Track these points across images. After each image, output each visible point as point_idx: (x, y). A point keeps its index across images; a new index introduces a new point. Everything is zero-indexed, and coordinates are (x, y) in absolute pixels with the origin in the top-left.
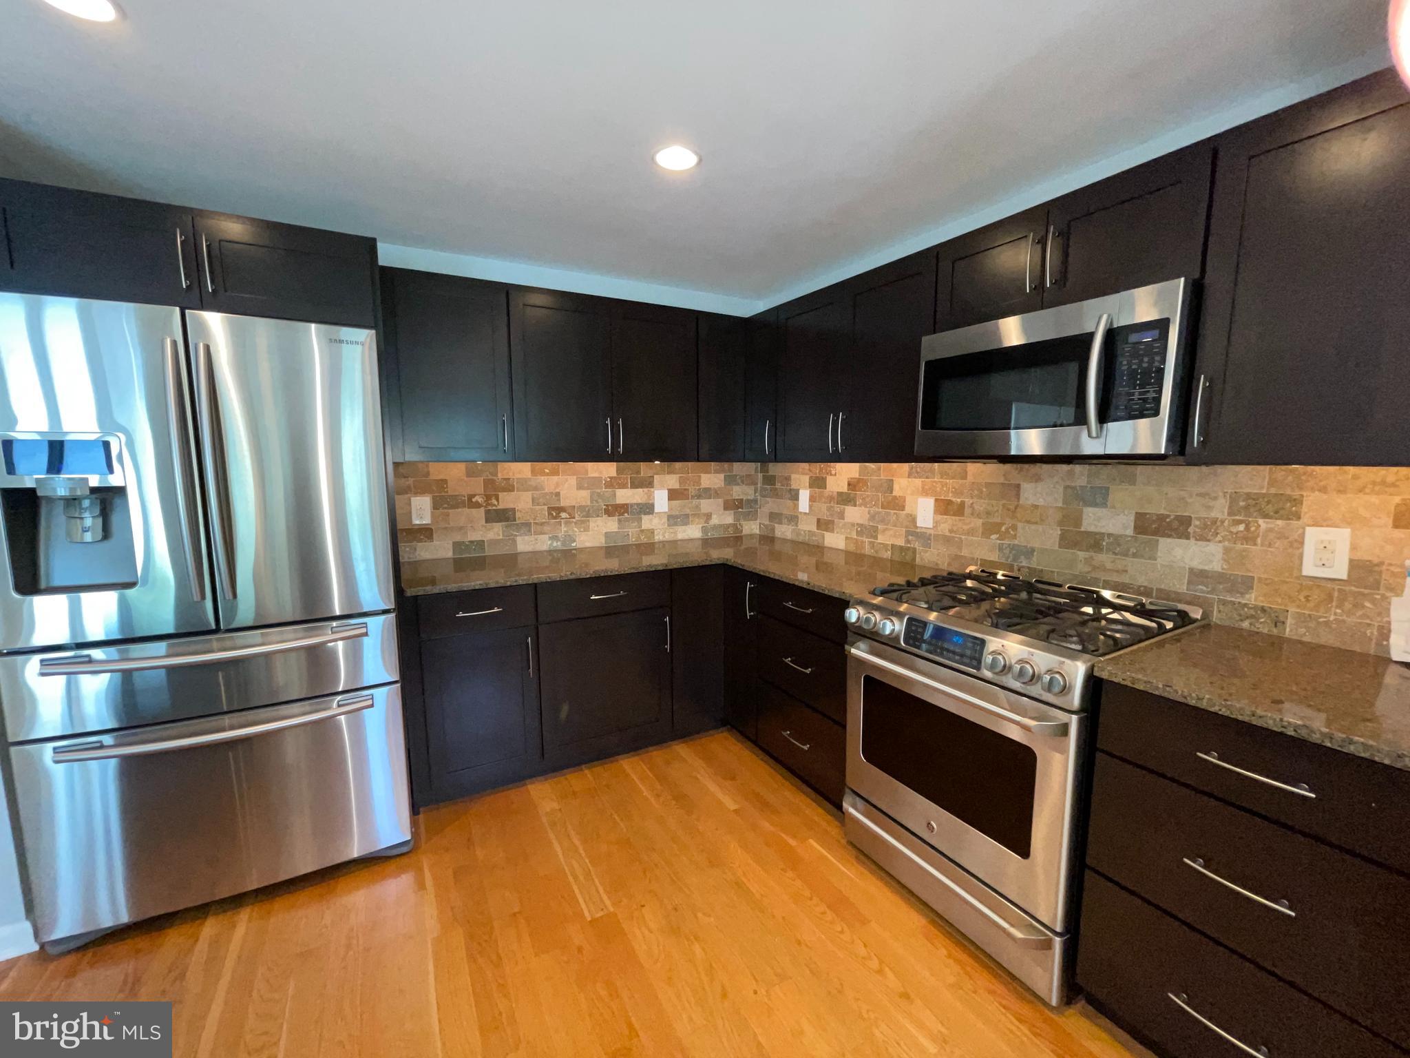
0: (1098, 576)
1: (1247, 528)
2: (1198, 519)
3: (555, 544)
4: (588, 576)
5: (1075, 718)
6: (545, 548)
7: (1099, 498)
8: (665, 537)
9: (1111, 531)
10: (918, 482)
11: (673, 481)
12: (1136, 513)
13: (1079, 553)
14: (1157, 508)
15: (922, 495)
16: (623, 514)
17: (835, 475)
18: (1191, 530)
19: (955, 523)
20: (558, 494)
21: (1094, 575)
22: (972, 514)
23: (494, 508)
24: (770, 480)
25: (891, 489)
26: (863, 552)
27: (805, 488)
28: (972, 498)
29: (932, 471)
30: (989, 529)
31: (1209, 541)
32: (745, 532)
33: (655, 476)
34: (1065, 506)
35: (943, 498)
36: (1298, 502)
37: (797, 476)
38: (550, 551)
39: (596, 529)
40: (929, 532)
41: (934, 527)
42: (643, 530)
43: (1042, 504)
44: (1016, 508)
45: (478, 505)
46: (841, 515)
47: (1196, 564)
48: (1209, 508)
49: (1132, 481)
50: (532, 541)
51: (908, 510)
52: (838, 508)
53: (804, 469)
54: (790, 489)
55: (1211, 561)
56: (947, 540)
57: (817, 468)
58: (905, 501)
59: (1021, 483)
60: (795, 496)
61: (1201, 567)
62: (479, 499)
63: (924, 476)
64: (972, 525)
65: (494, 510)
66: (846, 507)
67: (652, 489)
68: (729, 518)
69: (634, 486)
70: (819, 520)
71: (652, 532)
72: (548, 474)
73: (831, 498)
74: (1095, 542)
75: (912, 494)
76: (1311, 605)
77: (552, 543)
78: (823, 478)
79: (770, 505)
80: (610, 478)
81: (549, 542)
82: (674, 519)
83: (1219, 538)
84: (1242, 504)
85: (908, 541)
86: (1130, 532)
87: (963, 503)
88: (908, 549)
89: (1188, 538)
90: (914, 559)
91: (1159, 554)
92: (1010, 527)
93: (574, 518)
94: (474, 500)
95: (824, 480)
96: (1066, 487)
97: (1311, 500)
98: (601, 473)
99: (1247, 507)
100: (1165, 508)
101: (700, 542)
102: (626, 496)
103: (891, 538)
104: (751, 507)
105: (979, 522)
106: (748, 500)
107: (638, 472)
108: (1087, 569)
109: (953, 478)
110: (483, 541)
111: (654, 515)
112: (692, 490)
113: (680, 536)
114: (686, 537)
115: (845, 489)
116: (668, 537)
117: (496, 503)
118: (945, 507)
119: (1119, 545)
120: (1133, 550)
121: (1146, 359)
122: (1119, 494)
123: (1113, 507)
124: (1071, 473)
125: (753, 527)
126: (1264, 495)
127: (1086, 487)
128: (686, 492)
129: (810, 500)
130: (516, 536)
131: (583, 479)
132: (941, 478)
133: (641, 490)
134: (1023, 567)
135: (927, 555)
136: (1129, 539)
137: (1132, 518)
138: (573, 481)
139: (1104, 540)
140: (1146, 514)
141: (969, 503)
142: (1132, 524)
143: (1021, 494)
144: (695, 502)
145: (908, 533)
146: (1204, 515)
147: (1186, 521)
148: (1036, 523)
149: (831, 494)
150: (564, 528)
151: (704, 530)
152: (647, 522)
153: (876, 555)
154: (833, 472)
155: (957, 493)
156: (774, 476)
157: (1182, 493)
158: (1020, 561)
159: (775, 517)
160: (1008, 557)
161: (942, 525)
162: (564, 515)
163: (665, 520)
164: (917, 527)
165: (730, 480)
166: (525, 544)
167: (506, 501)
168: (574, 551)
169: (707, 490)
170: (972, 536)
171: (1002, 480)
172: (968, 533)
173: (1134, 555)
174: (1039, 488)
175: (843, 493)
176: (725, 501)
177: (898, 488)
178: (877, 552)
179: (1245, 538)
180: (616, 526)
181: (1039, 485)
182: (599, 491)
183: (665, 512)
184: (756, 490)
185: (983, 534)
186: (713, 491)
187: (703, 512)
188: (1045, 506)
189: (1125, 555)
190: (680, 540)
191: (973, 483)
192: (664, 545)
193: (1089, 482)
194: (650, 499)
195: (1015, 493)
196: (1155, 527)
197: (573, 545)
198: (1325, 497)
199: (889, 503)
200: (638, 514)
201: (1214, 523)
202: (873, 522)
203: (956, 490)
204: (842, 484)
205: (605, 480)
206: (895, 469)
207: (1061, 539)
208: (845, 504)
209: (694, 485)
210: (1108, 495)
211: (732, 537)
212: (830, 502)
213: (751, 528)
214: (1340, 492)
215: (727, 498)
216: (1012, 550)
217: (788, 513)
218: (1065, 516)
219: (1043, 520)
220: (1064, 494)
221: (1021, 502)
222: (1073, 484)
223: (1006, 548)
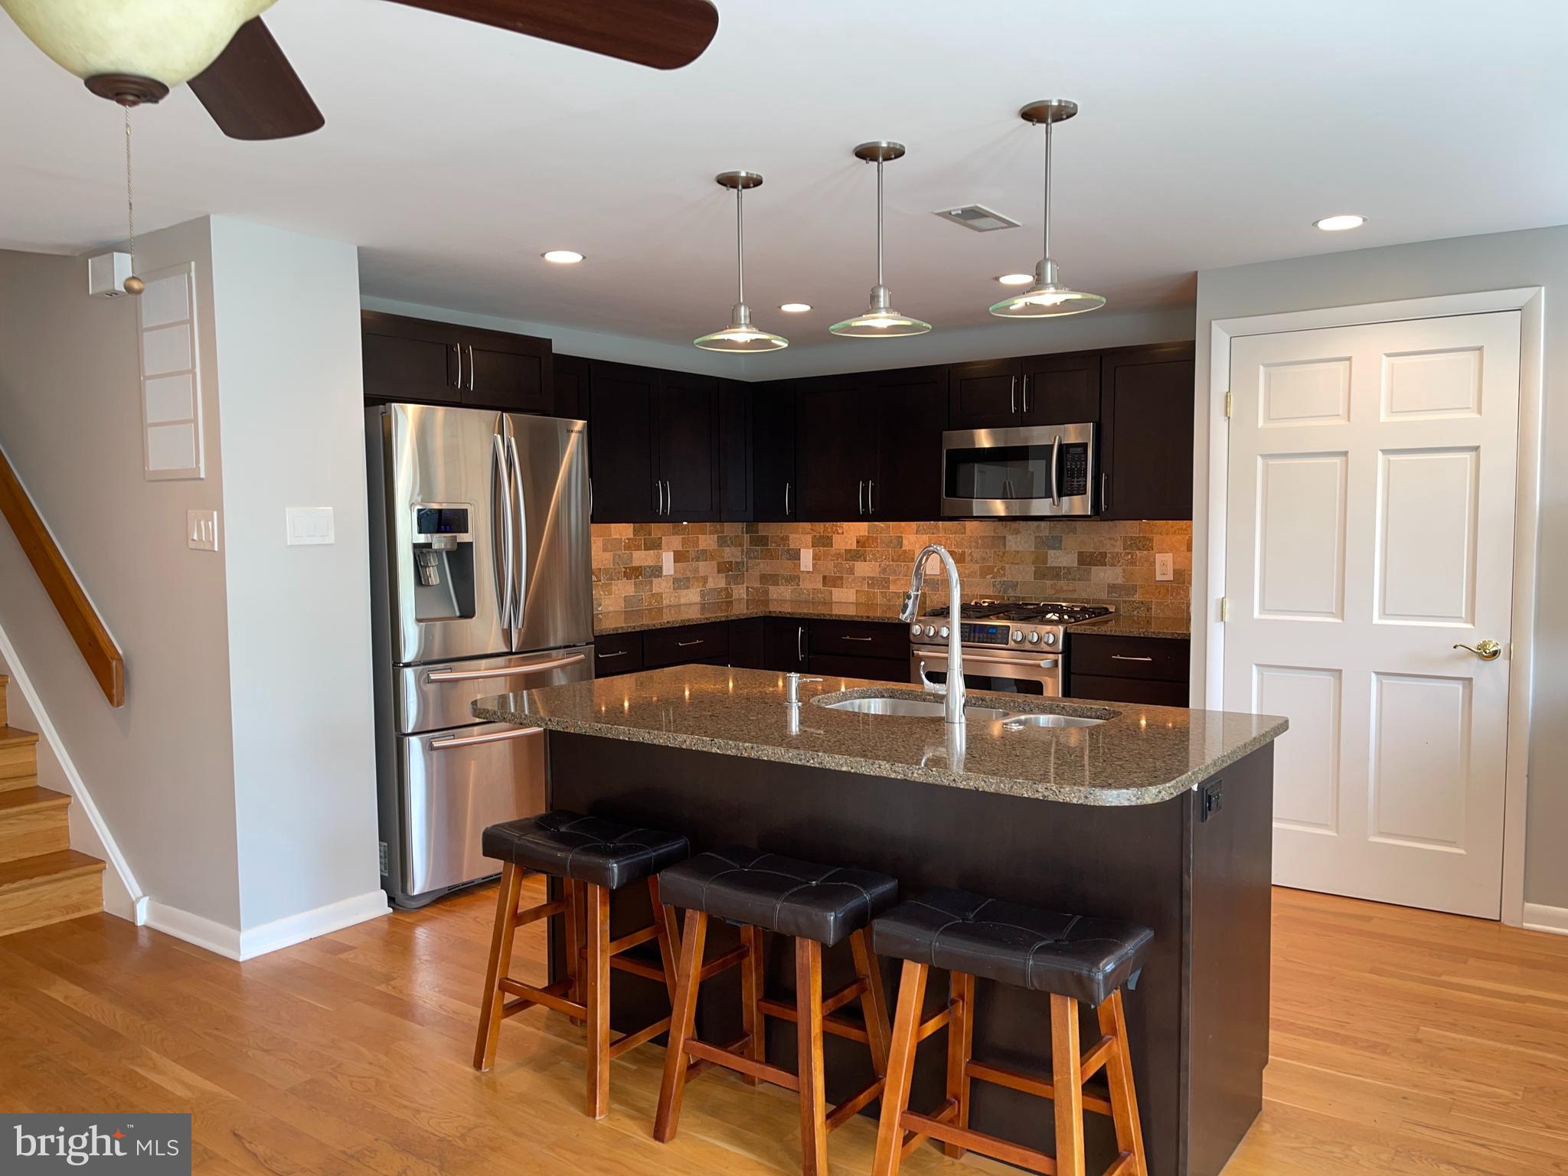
1: (1132, 557)
2: (1110, 553)
4: (678, 625)
5: (1060, 656)
7: (1056, 543)
8: (671, 601)
9: (1065, 565)
10: (927, 536)
11: (677, 542)
12: (1078, 552)
13: (1047, 582)
14: (1089, 548)
16: (637, 578)
17: (843, 533)
18: (1107, 560)
22: (971, 560)
24: (763, 541)
25: (901, 545)
26: (875, 602)
27: (807, 547)
28: (971, 549)
29: (936, 527)
30: (985, 572)
31: (1115, 566)
32: (734, 596)
33: (663, 538)
34: (1036, 550)
36: (1151, 540)
37: (798, 536)
39: (617, 592)
40: (937, 578)
41: (941, 574)
42: (654, 594)
43: (1021, 550)
44: (1004, 553)
46: (851, 571)
47: (1111, 581)
48: (1114, 546)
49: (1074, 531)
52: (847, 565)
53: (804, 529)
54: (789, 550)
55: (1118, 578)
57: (820, 527)
58: (914, 554)
59: (1007, 536)
60: (795, 556)
61: (1113, 582)
63: (930, 533)
64: (972, 570)
66: (856, 563)
67: (661, 551)
68: (722, 583)
69: (647, 548)
70: (824, 578)
71: (660, 595)
73: (838, 555)
74: (1056, 573)
76: (1161, 596)
78: (828, 537)
79: (763, 566)
80: (628, 539)
82: (680, 583)
83: (1120, 564)
84: (1129, 543)
86: (1075, 564)
87: (963, 553)
89: (1106, 565)
90: (925, 602)
91: (1092, 577)
92: (1000, 569)
93: (600, 581)
95: (830, 539)
96: (1036, 537)
97: (1157, 538)
98: (621, 534)
99: (1131, 545)
100: (1093, 548)
101: (699, 606)
102: (641, 558)
104: (739, 570)
105: (977, 567)
106: (736, 562)
107: (650, 534)
108: (1053, 592)
109: (955, 533)
111: (663, 578)
112: (692, 554)
113: (683, 601)
114: (688, 601)
115: (854, 547)
116: (673, 601)
119: (1070, 574)
120: (1078, 576)
121: (1078, 464)
122: (1069, 540)
123: (1065, 549)
124: (1038, 527)
125: (742, 590)
126: (1137, 537)
127: (1049, 536)
128: (687, 554)
129: (814, 559)
131: (608, 540)
132: (945, 533)
133: (652, 551)
134: (1011, 596)
135: (936, 597)
136: (1075, 569)
137: (1076, 555)
138: (600, 542)
139: (1061, 571)
140: (1084, 552)
141: (969, 553)
142: (1077, 559)
143: (1007, 543)
144: (694, 564)
146: (1112, 551)
147: (1104, 555)
148: (1019, 564)
149: (838, 551)
151: (703, 595)
152: (660, 586)
153: (889, 603)
154: (840, 531)
155: (959, 545)
156: (766, 537)
157: (1102, 538)
158: (1009, 593)
159: (768, 579)
160: (1001, 591)
163: (671, 583)
164: (926, 575)
168: (600, 616)
169: (704, 552)
170: (973, 578)
171: (993, 534)
172: (970, 576)
173: (1079, 580)
174: (1018, 540)
175: (851, 550)
176: (718, 563)
177: (907, 543)
178: (889, 600)
179: (1131, 563)
180: (633, 589)
181: (1019, 536)
182: (619, 552)
183: (671, 575)
184: (742, 551)
185: (981, 575)
186: (708, 553)
187: (701, 575)
188: (1023, 551)
189: (1074, 580)
190: (683, 605)
191: (971, 537)
192: (670, 610)
193: (1050, 533)
194: (659, 562)
195: (1002, 543)
196: (1088, 560)
197: (600, 609)
198: (1162, 537)
199: (899, 556)
200: (650, 576)
201: (1117, 555)
202: (883, 573)
203: (957, 543)
204: (850, 542)
205: (624, 542)
206: (904, 528)
207: (1035, 573)
208: (854, 561)
209: (693, 547)
210: (1061, 541)
211: (725, 602)
212: (837, 560)
213: (740, 592)
214: (1167, 534)
215: (721, 560)
216: (1002, 585)
217: (786, 573)
218: (1037, 557)
219: (1023, 561)
220: (1035, 542)
221: (1007, 549)
222: (1040, 535)
223: (998, 584)
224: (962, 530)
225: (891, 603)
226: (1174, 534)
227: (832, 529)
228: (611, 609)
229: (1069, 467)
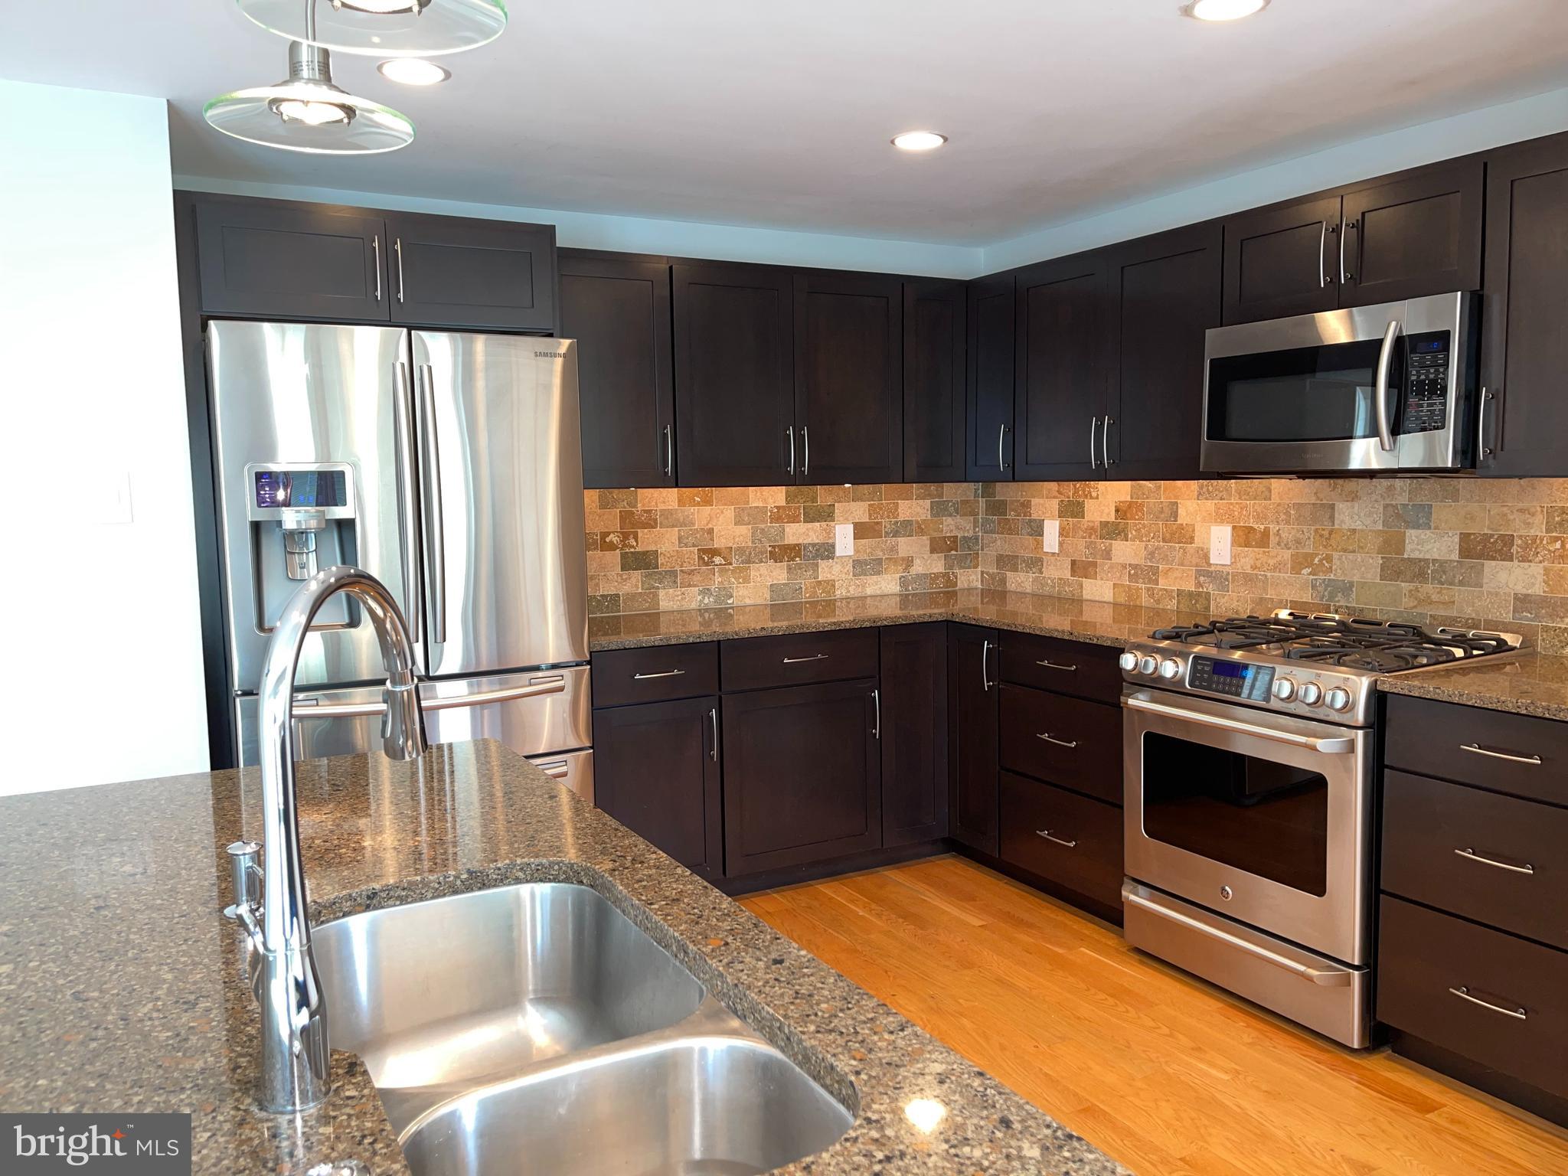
0: (1424, 611)
1: (1562, 545)
2: (1520, 537)
3: (706, 601)
5: (1360, 733)
6: (694, 605)
7: (1420, 517)
8: (849, 592)
9: (1436, 556)
10: (1210, 505)
11: (860, 511)
12: (1461, 534)
13: (1403, 584)
14: (1479, 528)
15: (1216, 522)
16: (793, 559)
17: (1097, 498)
18: (1513, 551)
19: (1258, 557)
20: (711, 531)
21: (1419, 610)
22: (1279, 544)
23: (632, 550)
24: (997, 508)
25: (1175, 515)
26: (1138, 603)
27: (1052, 518)
28: (1279, 523)
29: (1227, 489)
30: (1300, 562)
31: (1530, 561)
32: (960, 585)
33: (836, 504)
34: (1386, 529)
35: (1242, 524)
37: (1041, 501)
38: (700, 610)
39: (759, 579)
40: (1226, 570)
41: (1232, 563)
42: (820, 582)
43: (1360, 527)
45: (612, 547)
46: (1107, 554)
47: (1521, 589)
48: (1528, 525)
49: (1455, 496)
50: (678, 596)
51: (1198, 542)
52: (1102, 545)
53: (1049, 490)
54: (1030, 520)
55: (1533, 585)
56: (1248, 579)
57: (1069, 488)
58: (1194, 530)
59: (1337, 504)
60: (1038, 530)
61: (1525, 591)
62: (613, 538)
63: (1218, 497)
64: (1279, 558)
65: (632, 552)
66: (1113, 542)
67: (832, 524)
68: (937, 565)
69: (809, 519)
70: (1073, 563)
71: (831, 584)
72: (698, 504)
73: (1091, 530)
74: (1419, 570)
75: (1204, 520)
77: (704, 598)
78: (1078, 502)
79: (1000, 544)
80: (777, 507)
81: (700, 598)
82: (862, 566)
83: (1540, 557)
84: (1557, 519)
85: (1199, 584)
86: (1455, 556)
87: (1266, 534)
88: (1199, 594)
89: (1511, 560)
90: (1208, 608)
91: (1485, 580)
92: (1323, 559)
93: (731, 564)
94: (607, 540)
95: (1081, 505)
96: (1386, 507)
98: (765, 500)
99: (1561, 523)
100: (1489, 527)
101: (898, 599)
102: (798, 533)
103: (1177, 580)
104: (970, 549)
105: (1287, 555)
106: (964, 537)
107: (814, 500)
108: (1412, 603)
109: (1255, 499)
110: (618, 595)
111: (835, 560)
112: (886, 523)
113: (869, 591)
114: (879, 592)
115: (1112, 518)
116: (853, 591)
117: (635, 544)
118: (1245, 537)
119: (1444, 572)
120: (1459, 577)
121: (1432, 370)
122: (1442, 513)
123: (1436, 528)
124: (1390, 488)
125: (973, 577)
127: (1408, 505)
128: (876, 528)
129: (1061, 534)
130: (658, 588)
131: (743, 509)
132: (1240, 498)
133: (818, 524)
134: (1341, 607)
135: (1224, 600)
136: (1455, 564)
137: (1457, 539)
138: (730, 512)
139: (1429, 568)
140: (1470, 534)
141: (1275, 531)
142: (1457, 547)
143: (1336, 515)
144: (891, 541)
145: (1199, 573)
146: (1524, 532)
147: (1508, 540)
148: (1354, 552)
149: (1091, 524)
150: (718, 579)
151: (904, 582)
152: (827, 570)
153: (1157, 606)
154: (1094, 494)
155: (1260, 518)
156: (1004, 503)
157: (1505, 509)
158: (1337, 599)
159: (1007, 562)
160: (1323, 595)
161: (1243, 560)
162: (717, 560)
163: (850, 567)
164: (1210, 565)
165: (939, 509)
166: (669, 599)
167: (646, 541)
168: (730, 611)
169: (907, 524)
170: (1280, 572)
171: (1313, 500)
172: (1275, 568)
173: (1461, 583)
174: (1356, 508)
175: (1108, 522)
176: (932, 540)
177: (1185, 514)
178: (1158, 602)
179: (1561, 557)
180: (785, 575)
181: (1356, 505)
182: (763, 526)
183: (850, 556)
184: (976, 522)
185: (1293, 568)
186: (915, 525)
187: (900, 555)
188: (1362, 531)
189: (1451, 584)
190: (871, 596)
191: (1279, 505)
192: (849, 603)
193: (1410, 499)
194: (830, 538)
195: (1329, 515)
196: (1479, 549)
197: (729, 602)
199: (1173, 534)
200: (814, 558)
201: (1534, 541)
202: (1151, 561)
203: (1258, 515)
204: (1106, 511)
205: (771, 512)
206: (1180, 489)
207: (1383, 569)
208: (1112, 539)
209: (888, 517)
210: (1431, 513)
211: (942, 592)
212: (1090, 537)
213: (970, 579)
215: (935, 535)
216: (1327, 586)
217: (1027, 555)
218: (1385, 542)
219: (1362, 548)
220: (1384, 514)
221: (1336, 527)
222: (1394, 503)
223: (1320, 584)
224: (1267, 493)
225: (1161, 606)
227: (1084, 491)
228: (748, 602)
229: (1414, 378)
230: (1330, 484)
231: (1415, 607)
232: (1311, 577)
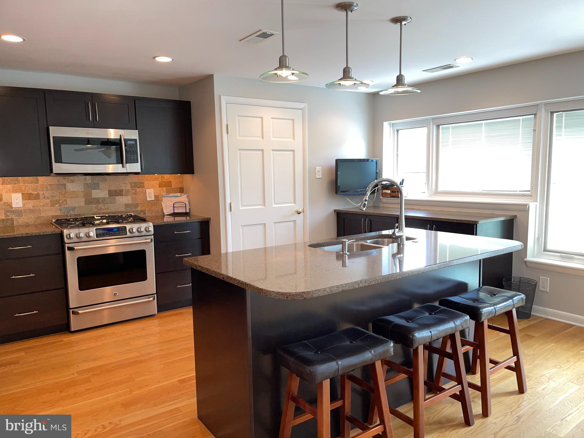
0: (100, 212)
1: (135, 191)
2: (124, 190)
7: (96, 187)
9: (102, 197)
10: (9, 186)
12: (108, 190)
13: (93, 205)
14: (113, 188)
15: (12, 192)
18: (123, 193)
19: (35, 203)
22: (44, 198)
28: (43, 191)
30: (53, 204)
31: (128, 196)
34: (85, 190)
35: (26, 192)
36: (143, 183)
40: (20, 209)
41: (23, 206)
43: (76, 190)
44: (65, 193)
47: (126, 202)
48: (126, 187)
49: (105, 180)
51: (4, 200)
55: (129, 201)
56: (32, 211)
59: (66, 183)
61: (127, 203)
63: (13, 183)
64: (45, 202)
74: (97, 201)
75: (6, 192)
76: (149, 207)
83: (130, 194)
84: (133, 185)
85: (7, 216)
86: (107, 196)
87: (38, 194)
88: (8, 219)
89: (123, 196)
90: (13, 224)
91: (116, 201)
92: (63, 201)
96: (84, 184)
97: (146, 183)
99: (134, 186)
100: (116, 188)
105: (48, 201)
108: (96, 210)
109: (31, 183)
118: (28, 197)
119: (105, 201)
120: (109, 202)
121: (133, 148)
122: (102, 185)
123: (101, 189)
124: (85, 179)
126: (137, 182)
127: (91, 183)
132: (23, 183)
134: (72, 215)
135: (21, 220)
136: (108, 198)
137: (107, 192)
139: (100, 200)
140: (111, 190)
141: (42, 194)
142: (108, 194)
143: (67, 187)
145: (7, 212)
146: (125, 188)
147: (121, 191)
148: (75, 198)
155: (34, 190)
157: (120, 183)
158: (70, 213)
160: (65, 212)
161: (28, 205)
164: (12, 208)
170: (46, 207)
171: (57, 183)
172: (43, 206)
173: (110, 203)
179: (135, 194)
181: (74, 184)
185: (51, 205)
189: (107, 203)
191: (42, 185)
193: (92, 181)
195: (64, 187)
196: (114, 193)
198: (148, 182)
201: (128, 191)
207: (85, 202)
210: (99, 185)
214: (150, 181)
216: (66, 209)
218: (85, 194)
219: (77, 196)
220: (84, 186)
221: (67, 191)
222: (87, 183)
223: (63, 209)
224: (37, 181)
226: (153, 180)
230: (63, 178)
231: (97, 211)
232: (59, 207)
